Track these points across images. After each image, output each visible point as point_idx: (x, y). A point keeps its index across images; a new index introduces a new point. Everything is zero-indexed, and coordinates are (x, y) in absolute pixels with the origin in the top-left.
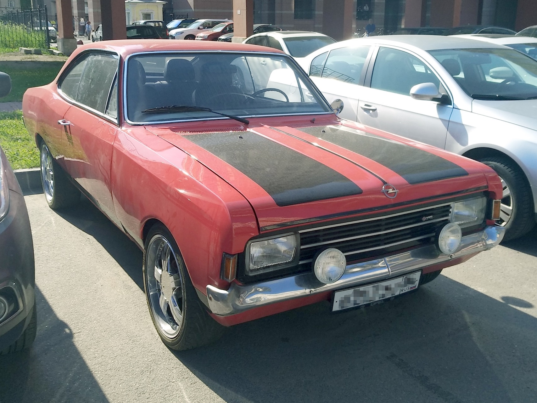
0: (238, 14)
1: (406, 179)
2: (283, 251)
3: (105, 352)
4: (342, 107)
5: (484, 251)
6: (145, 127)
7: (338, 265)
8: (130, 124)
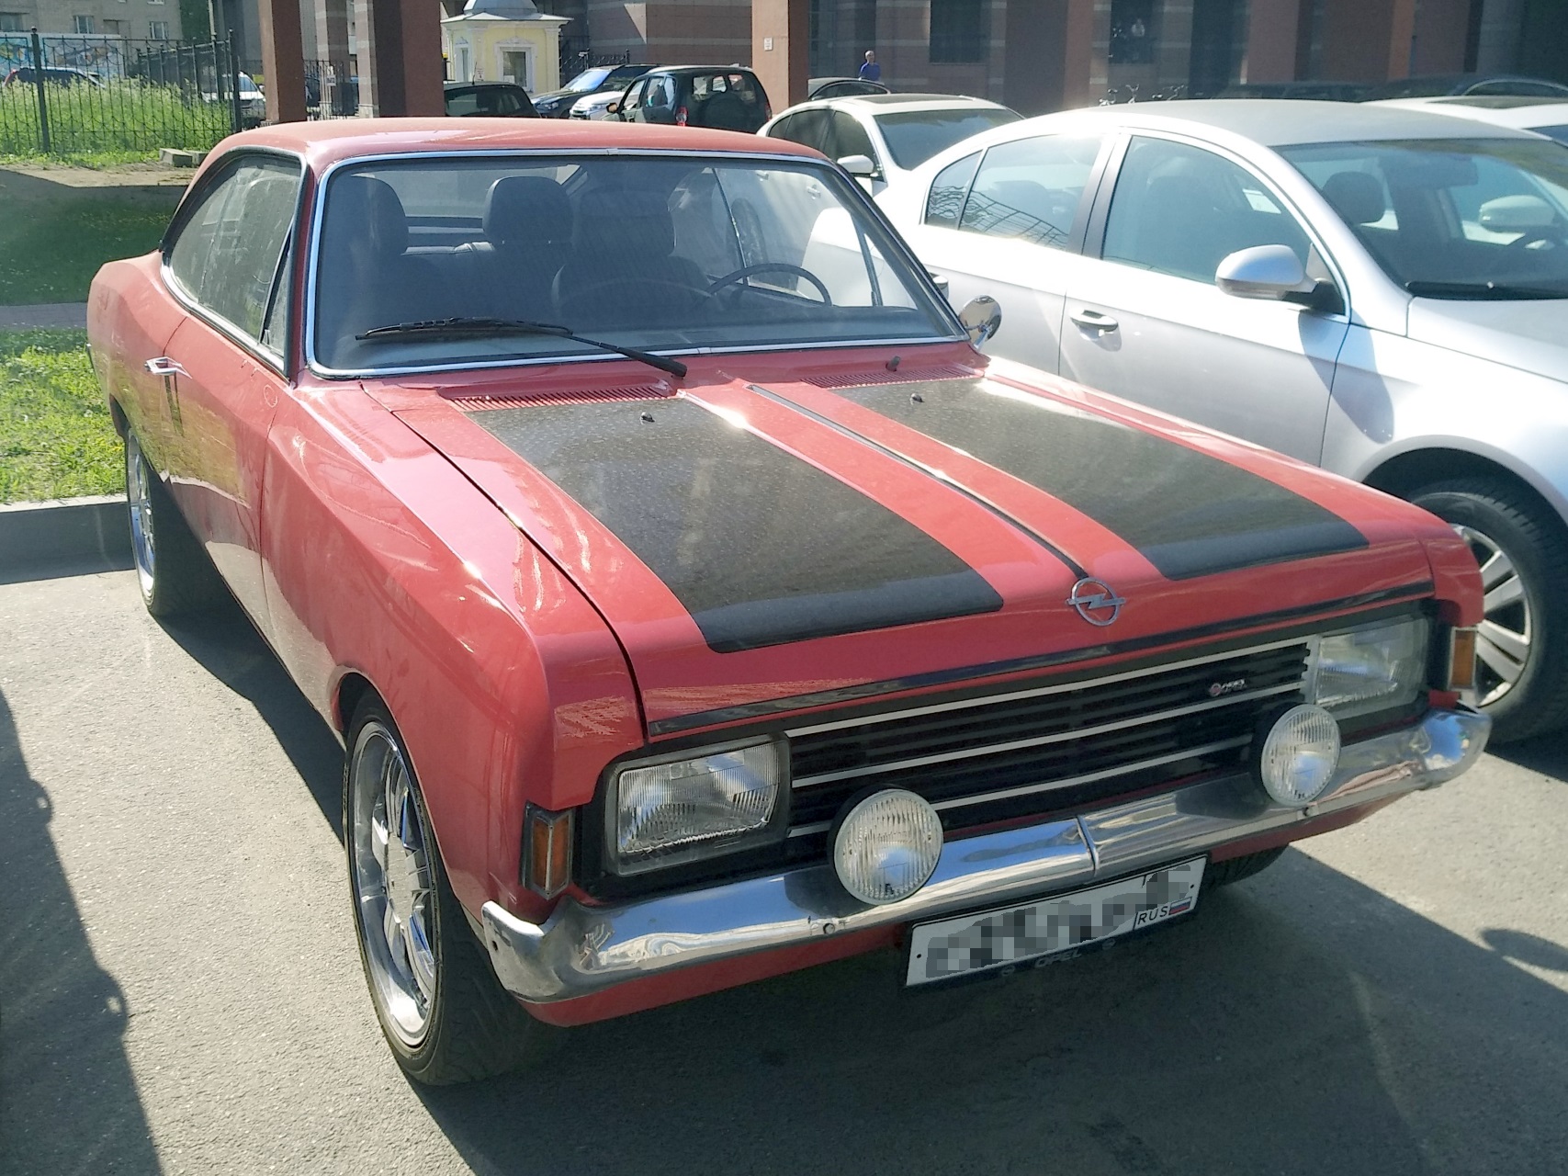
0: (766, 49)
1: (1154, 560)
2: (730, 797)
3: (211, 1081)
4: (996, 321)
5: (1418, 792)
6: (361, 386)
7: (913, 842)
8: (318, 374)
